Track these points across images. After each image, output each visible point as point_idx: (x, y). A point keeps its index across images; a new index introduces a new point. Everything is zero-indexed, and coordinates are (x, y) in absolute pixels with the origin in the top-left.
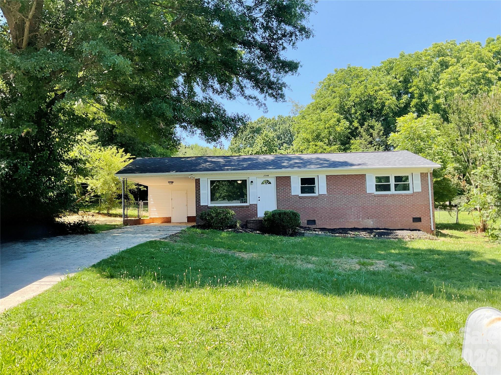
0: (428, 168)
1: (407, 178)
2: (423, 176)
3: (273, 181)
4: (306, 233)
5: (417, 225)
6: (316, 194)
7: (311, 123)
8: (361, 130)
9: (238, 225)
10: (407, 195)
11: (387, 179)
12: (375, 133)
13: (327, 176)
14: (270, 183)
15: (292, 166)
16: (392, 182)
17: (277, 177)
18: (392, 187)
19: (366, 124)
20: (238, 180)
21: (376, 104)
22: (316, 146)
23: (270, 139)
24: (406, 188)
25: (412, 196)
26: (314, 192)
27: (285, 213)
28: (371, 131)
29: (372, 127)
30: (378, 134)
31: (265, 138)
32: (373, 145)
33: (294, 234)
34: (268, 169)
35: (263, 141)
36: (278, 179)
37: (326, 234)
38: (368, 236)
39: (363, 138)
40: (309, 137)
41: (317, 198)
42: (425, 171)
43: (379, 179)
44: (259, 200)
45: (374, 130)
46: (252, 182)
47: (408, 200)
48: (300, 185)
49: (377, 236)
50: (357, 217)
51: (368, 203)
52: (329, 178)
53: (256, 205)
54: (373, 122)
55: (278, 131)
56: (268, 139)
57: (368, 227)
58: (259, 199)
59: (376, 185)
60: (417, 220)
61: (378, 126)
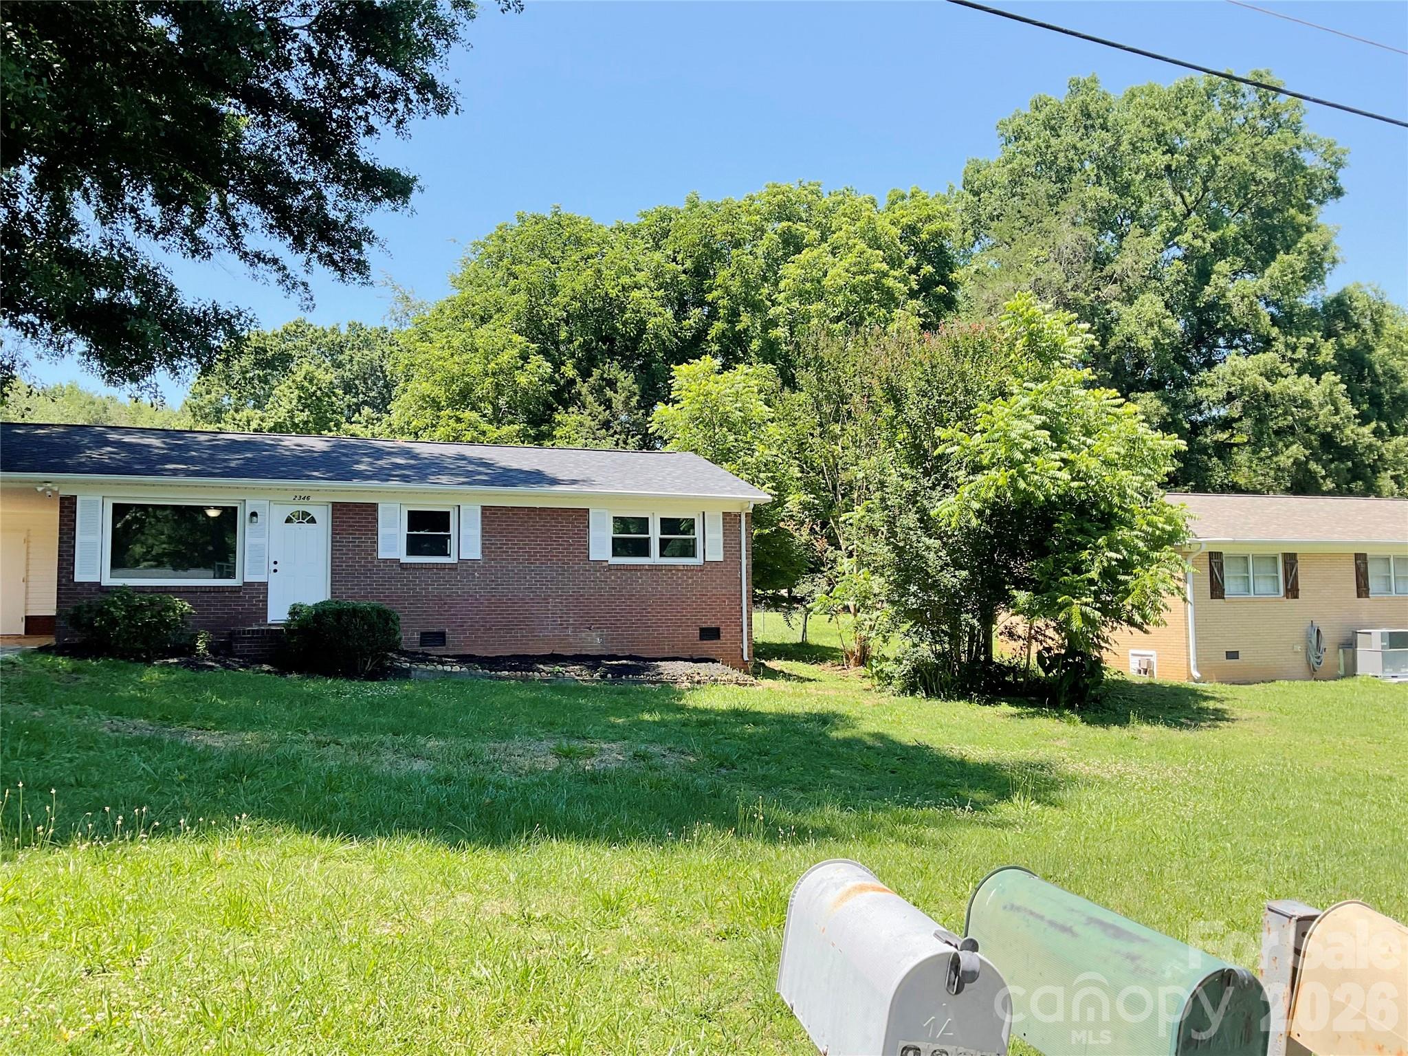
0: (742, 502)
1: (691, 524)
2: (730, 520)
3: (323, 516)
4: (415, 669)
5: (709, 646)
6: (452, 559)
7: (446, 353)
8: (583, 388)
9: (201, 646)
10: (688, 569)
11: (643, 524)
12: (618, 400)
13: (484, 508)
14: (313, 521)
15: (383, 475)
16: (655, 534)
17: (334, 504)
18: (655, 547)
19: (596, 372)
20: (209, 508)
21: (625, 324)
22: (459, 420)
23: (320, 389)
24: (688, 549)
25: (701, 570)
26: (444, 553)
27: (355, 612)
28: (609, 393)
29: (612, 384)
30: (626, 403)
31: (306, 384)
32: (612, 431)
33: (380, 673)
34: (309, 477)
35: (297, 392)
36: (339, 510)
37: (473, 672)
38: (588, 678)
39: (588, 411)
40: (440, 393)
41: (452, 567)
42: (734, 509)
43: (622, 523)
44: (275, 571)
45: (616, 392)
46: (254, 514)
47: (690, 581)
48: (405, 531)
49: (609, 675)
50: (561, 625)
51: (591, 588)
52: (490, 515)
53: (265, 585)
54: (613, 369)
55: (348, 366)
56: (314, 388)
57: (589, 653)
58: (275, 567)
59: (614, 539)
60: (711, 634)
61: (626, 380)
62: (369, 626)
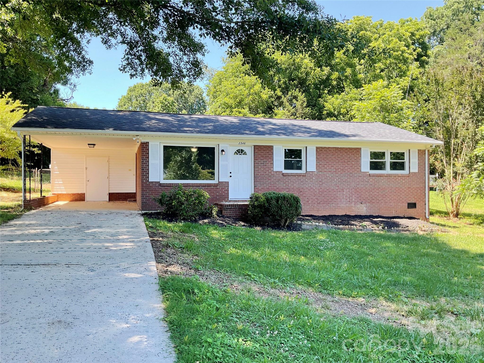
0: (426, 144)
1: (403, 154)
2: (421, 153)
3: (249, 151)
4: (304, 224)
5: (412, 212)
6: (303, 171)
8: (284, 99)
9: (214, 213)
10: (403, 176)
11: (383, 155)
12: (298, 104)
13: (317, 148)
14: (245, 154)
15: (271, 132)
16: (388, 160)
17: (255, 146)
18: (388, 166)
19: (290, 93)
21: (301, 73)
24: (401, 166)
25: (408, 177)
26: (300, 168)
27: (284, 198)
28: (294, 101)
29: (295, 98)
30: (302, 105)
32: (296, 117)
34: (243, 134)
36: (257, 149)
37: (328, 226)
38: (377, 229)
39: (287, 109)
41: (304, 176)
42: (423, 148)
43: (374, 155)
44: (231, 176)
45: (297, 101)
46: (223, 151)
47: (404, 181)
48: (283, 158)
49: (386, 227)
50: (349, 201)
51: (361, 185)
52: (319, 150)
53: (228, 183)
54: (297, 92)
57: (361, 214)
58: (230, 175)
59: (371, 162)
60: (412, 205)
61: (302, 97)
62: (290, 205)
